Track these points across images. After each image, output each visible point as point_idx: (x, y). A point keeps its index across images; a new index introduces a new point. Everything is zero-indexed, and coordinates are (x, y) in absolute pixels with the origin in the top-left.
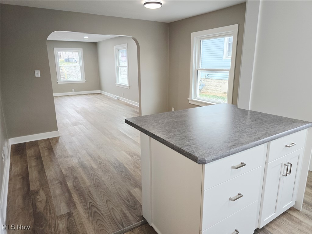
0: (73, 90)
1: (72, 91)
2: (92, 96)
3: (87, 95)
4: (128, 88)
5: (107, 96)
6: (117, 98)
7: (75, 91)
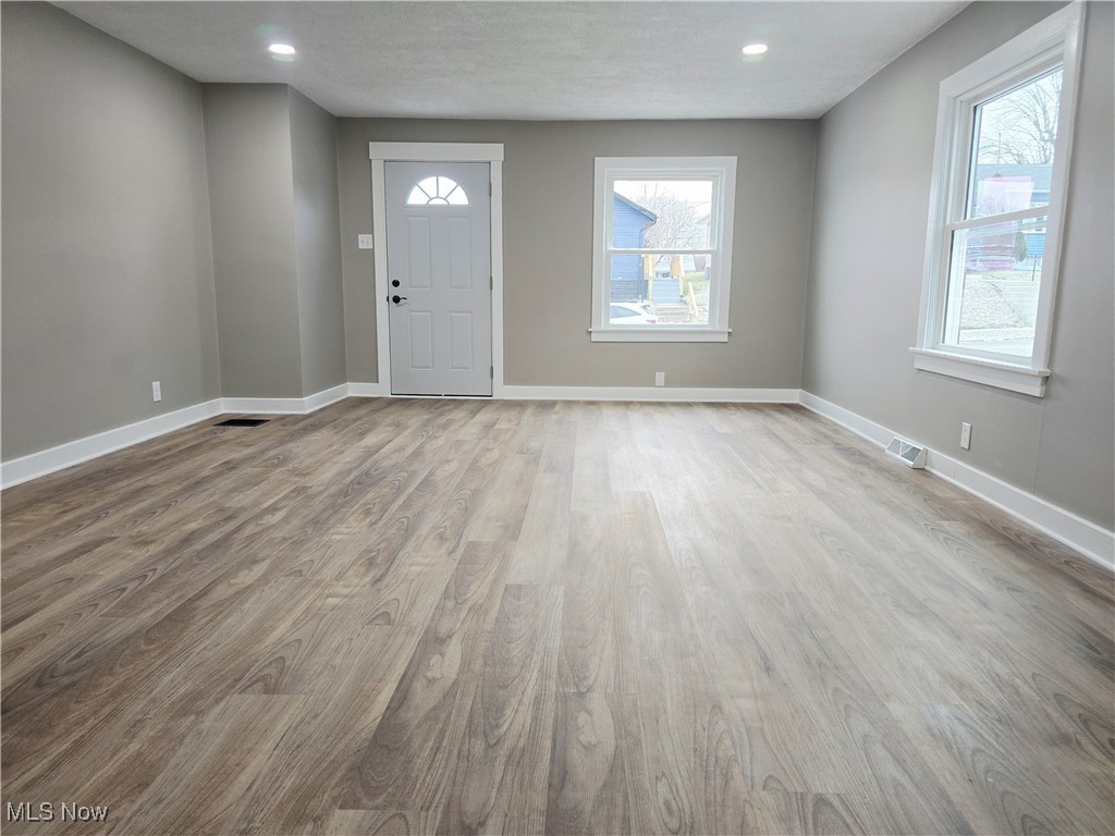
0: (660, 377)
1: (651, 383)
2: (745, 421)
3: (723, 410)
4: (1036, 391)
5: (836, 429)
6: (913, 453)
7: (669, 383)
